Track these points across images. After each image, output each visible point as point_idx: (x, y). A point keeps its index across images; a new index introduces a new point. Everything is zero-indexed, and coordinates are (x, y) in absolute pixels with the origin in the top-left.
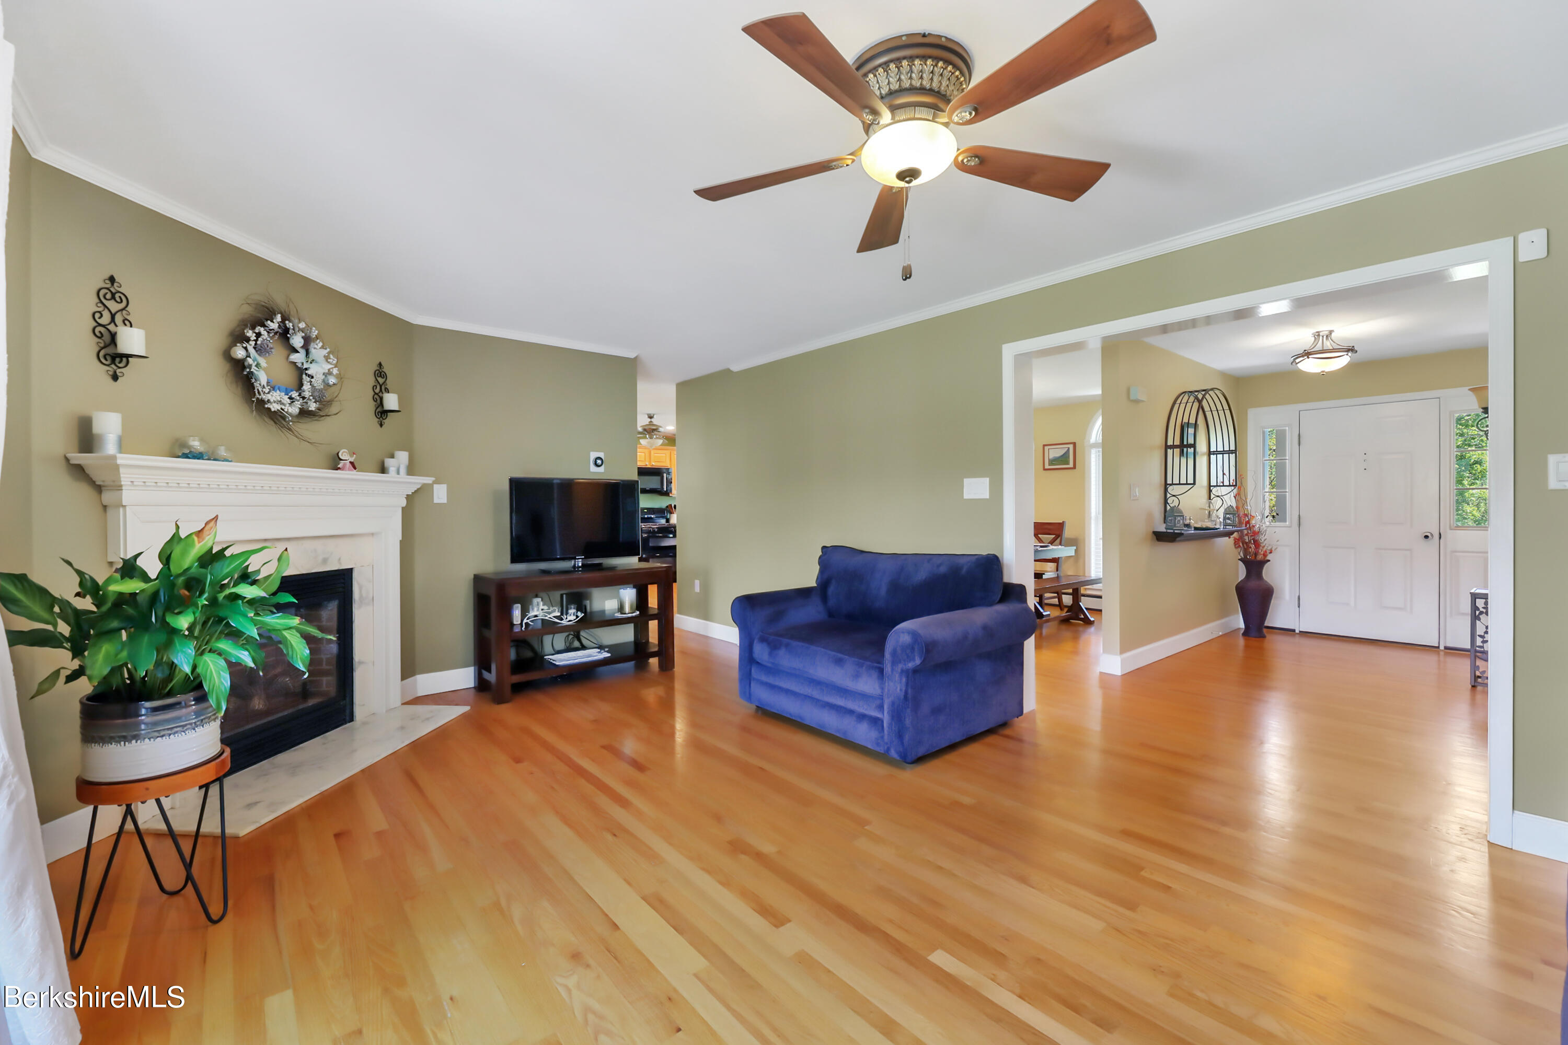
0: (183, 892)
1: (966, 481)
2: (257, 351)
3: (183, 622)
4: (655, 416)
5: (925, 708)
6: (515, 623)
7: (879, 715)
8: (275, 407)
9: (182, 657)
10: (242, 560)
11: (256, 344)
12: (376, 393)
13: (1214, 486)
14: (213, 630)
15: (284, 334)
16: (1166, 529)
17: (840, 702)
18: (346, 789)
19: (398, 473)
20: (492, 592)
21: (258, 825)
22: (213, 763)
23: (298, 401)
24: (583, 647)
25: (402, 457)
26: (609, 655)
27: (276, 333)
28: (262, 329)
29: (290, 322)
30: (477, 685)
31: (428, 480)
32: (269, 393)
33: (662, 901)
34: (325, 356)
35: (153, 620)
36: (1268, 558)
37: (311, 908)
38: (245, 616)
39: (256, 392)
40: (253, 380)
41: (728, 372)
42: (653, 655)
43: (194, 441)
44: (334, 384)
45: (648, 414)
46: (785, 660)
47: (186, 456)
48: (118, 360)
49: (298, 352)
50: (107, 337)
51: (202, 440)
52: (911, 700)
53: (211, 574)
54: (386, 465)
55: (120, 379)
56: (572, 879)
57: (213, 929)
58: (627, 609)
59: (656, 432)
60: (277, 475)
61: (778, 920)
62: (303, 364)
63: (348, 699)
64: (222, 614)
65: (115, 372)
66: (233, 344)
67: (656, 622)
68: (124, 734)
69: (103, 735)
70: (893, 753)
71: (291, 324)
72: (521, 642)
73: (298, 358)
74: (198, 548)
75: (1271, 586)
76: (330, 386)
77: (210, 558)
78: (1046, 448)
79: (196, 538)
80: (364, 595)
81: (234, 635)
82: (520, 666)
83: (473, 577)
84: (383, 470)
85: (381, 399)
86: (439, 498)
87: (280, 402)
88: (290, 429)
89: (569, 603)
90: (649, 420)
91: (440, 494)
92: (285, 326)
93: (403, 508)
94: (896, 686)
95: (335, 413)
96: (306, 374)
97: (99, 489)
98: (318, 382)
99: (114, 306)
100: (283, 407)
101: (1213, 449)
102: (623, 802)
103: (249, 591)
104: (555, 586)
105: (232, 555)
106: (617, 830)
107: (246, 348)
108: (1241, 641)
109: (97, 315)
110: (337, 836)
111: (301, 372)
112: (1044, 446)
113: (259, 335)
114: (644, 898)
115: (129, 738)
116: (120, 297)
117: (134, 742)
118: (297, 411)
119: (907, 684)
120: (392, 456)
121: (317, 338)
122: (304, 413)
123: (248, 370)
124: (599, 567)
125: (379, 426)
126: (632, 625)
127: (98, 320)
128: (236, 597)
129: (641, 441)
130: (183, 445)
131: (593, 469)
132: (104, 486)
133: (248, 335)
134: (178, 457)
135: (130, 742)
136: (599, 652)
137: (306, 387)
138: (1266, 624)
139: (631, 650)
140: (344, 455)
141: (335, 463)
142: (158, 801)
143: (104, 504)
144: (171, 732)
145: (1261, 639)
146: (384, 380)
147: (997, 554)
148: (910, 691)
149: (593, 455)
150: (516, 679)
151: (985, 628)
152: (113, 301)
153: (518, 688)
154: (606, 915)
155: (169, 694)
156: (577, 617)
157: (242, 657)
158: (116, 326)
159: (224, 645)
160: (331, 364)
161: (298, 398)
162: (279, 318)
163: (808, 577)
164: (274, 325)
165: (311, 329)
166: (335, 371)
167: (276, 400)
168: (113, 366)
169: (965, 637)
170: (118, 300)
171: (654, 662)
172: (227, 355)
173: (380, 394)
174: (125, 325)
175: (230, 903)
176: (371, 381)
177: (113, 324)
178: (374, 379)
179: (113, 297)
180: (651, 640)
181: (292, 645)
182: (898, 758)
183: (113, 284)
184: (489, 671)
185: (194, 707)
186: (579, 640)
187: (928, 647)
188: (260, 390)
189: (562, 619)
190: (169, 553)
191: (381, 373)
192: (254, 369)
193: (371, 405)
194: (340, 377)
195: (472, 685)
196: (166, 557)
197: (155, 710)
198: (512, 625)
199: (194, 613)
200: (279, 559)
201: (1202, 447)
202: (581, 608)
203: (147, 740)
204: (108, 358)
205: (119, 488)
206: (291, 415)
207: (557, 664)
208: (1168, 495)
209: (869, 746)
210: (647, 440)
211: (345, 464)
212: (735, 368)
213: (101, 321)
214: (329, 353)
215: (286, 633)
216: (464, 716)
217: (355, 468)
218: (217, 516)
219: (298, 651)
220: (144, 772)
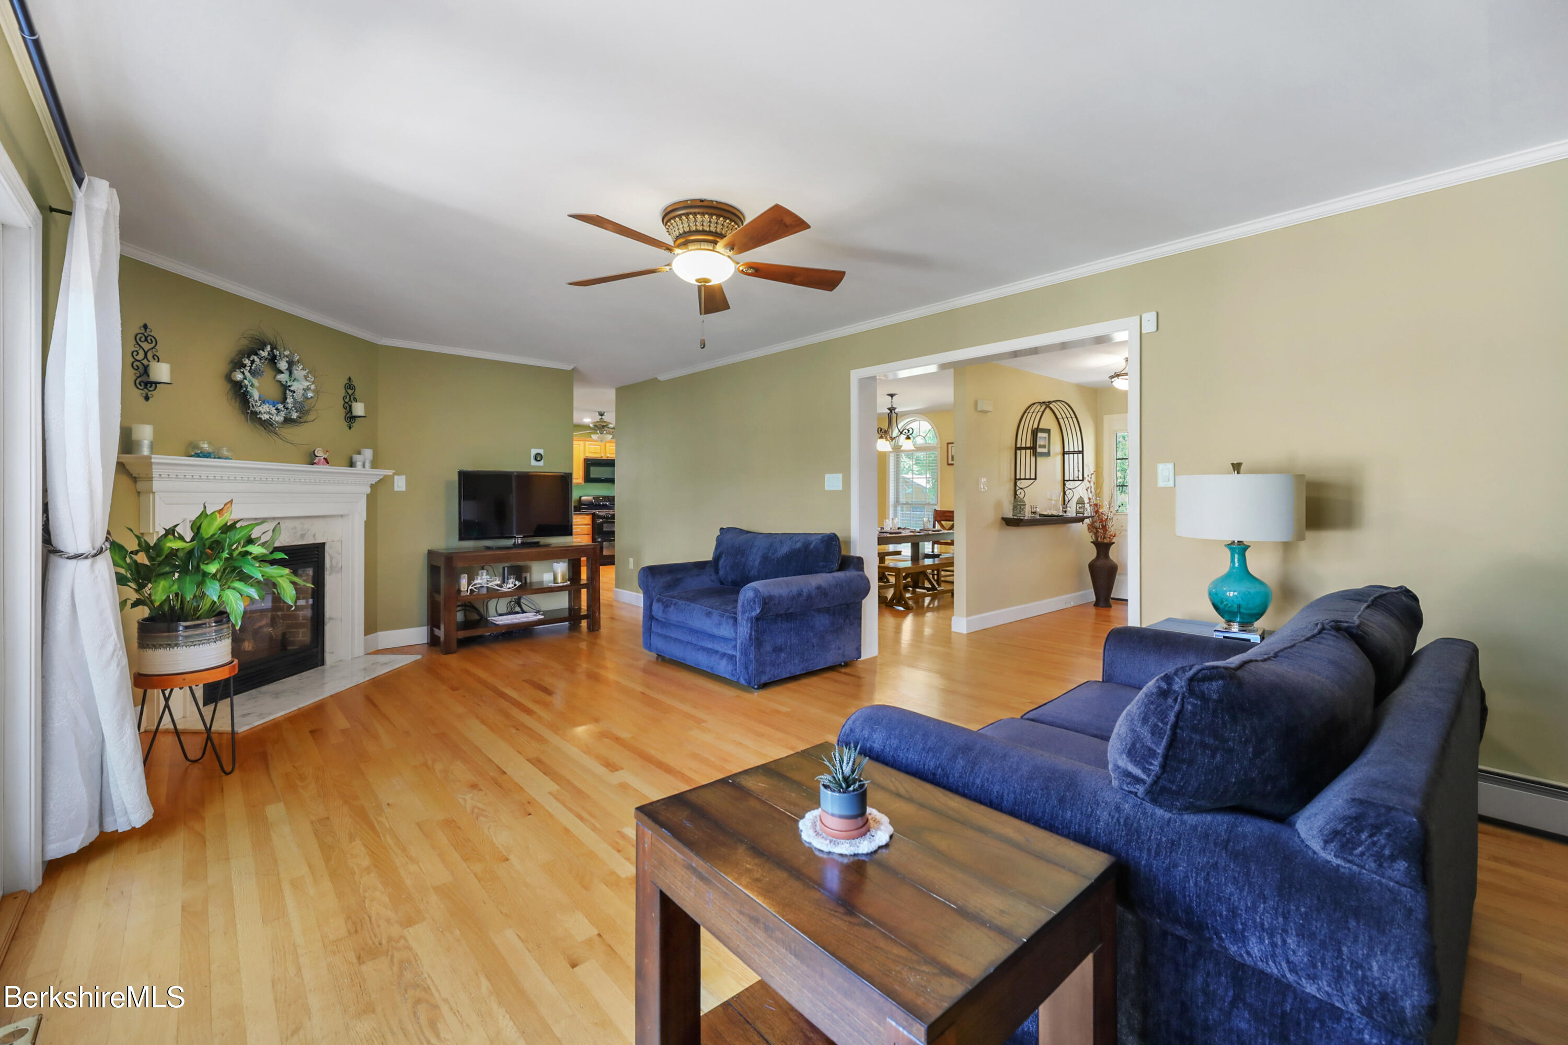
0: (200, 761)
1: (827, 476)
2: (251, 374)
3: (213, 568)
4: (605, 414)
5: (768, 647)
6: (462, 589)
7: (734, 653)
8: (265, 417)
9: (212, 590)
10: (248, 530)
11: (251, 369)
12: (346, 403)
13: (1068, 481)
14: (228, 577)
15: (273, 360)
16: (1013, 515)
17: (709, 645)
18: (318, 709)
19: (364, 467)
20: (441, 563)
21: (252, 726)
22: (228, 666)
23: (283, 411)
24: (523, 612)
25: (368, 453)
26: (543, 617)
27: (266, 359)
28: (255, 358)
29: (277, 350)
30: (429, 641)
31: (389, 472)
32: (260, 406)
33: (539, 761)
34: (304, 376)
35: (190, 567)
36: (1113, 541)
37: (294, 767)
38: (253, 566)
39: (251, 406)
40: (248, 397)
41: (655, 381)
42: (584, 617)
43: (203, 443)
44: (312, 397)
45: (599, 412)
46: (674, 615)
47: (197, 455)
48: (149, 385)
49: (283, 373)
50: (141, 369)
51: (209, 443)
52: (757, 640)
53: (229, 538)
54: (354, 460)
55: (150, 399)
56: (480, 751)
57: (225, 777)
58: (559, 580)
59: (606, 429)
60: (273, 470)
61: (612, 767)
62: (287, 382)
63: (320, 647)
64: (237, 564)
65: (147, 394)
66: (233, 370)
67: (586, 590)
68: (169, 643)
69: (155, 643)
70: (742, 681)
71: (278, 352)
72: (469, 606)
73: (283, 377)
74: (219, 522)
75: (1115, 564)
76: (308, 399)
77: (227, 528)
78: (950, 446)
79: (218, 515)
80: (334, 565)
81: (245, 578)
82: (467, 625)
83: (427, 552)
84: (352, 464)
85: (350, 406)
86: (398, 487)
87: (269, 413)
88: (276, 433)
89: (509, 574)
90: (600, 417)
91: (400, 484)
92: (274, 354)
93: (368, 495)
94: (744, 629)
95: (312, 419)
96: (289, 390)
97: (135, 480)
98: (299, 396)
99: (146, 346)
100: (271, 417)
101: (1066, 449)
102: (529, 712)
103: (256, 550)
104: (499, 560)
105: (241, 526)
106: (520, 727)
107: (243, 373)
108: (1093, 610)
109: (135, 353)
110: (311, 732)
111: (285, 388)
112: (948, 444)
113: (253, 362)
114: (528, 760)
115: (173, 645)
116: (151, 339)
117: (176, 648)
118: (282, 419)
119: (751, 628)
120: (359, 453)
121: (298, 362)
122: (288, 421)
123: (244, 389)
124: (537, 544)
125: (348, 428)
126: (567, 592)
127: (135, 357)
128: (247, 553)
129: (592, 436)
130: (196, 447)
131: (533, 463)
132: (139, 478)
133: (245, 362)
134: (192, 456)
135: (173, 648)
136: (535, 615)
137: (290, 400)
138: (1112, 596)
139: (566, 614)
140: (319, 453)
141: (311, 459)
142: (191, 688)
143: (139, 491)
144: (201, 643)
145: (1108, 608)
146: (353, 391)
147: (837, 534)
148: (753, 633)
149: (534, 452)
150: (462, 634)
151: (819, 588)
152: (146, 343)
153: (464, 643)
154: (499, 768)
155: (198, 619)
156: (515, 585)
157: (251, 592)
158: (149, 361)
159: (238, 585)
160: (310, 382)
161: (283, 409)
162: (269, 348)
163: (706, 553)
164: (264, 354)
165: (294, 354)
166: (313, 387)
167: (265, 411)
168: (146, 390)
169: (800, 594)
170: (150, 341)
171: (584, 623)
172: (228, 378)
173: (350, 403)
174: (155, 359)
175: (237, 766)
176: (343, 393)
177: (146, 359)
178: (344, 391)
179: (146, 340)
180: (582, 607)
181: (283, 587)
182: (745, 684)
183: (146, 330)
184: (439, 628)
185: (214, 628)
186: (520, 606)
187: (766, 602)
188: (254, 404)
189: (502, 587)
190: (198, 525)
191: (350, 386)
192: (249, 388)
193: (342, 412)
194: (316, 392)
195: (426, 642)
196: (196, 528)
197: (186, 628)
198: (459, 591)
199: (219, 563)
200: (273, 531)
201: (1056, 448)
202: (518, 578)
203: (184, 647)
204: (142, 384)
205: (150, 479)
206: (277, 422)
207: (497, 623)
208: (1017, 488)
209: (728, 677)
210: (597, 436)
211: (320, 460)
212: (662, 377)
213: (137, 358)
214: (308, 373)
215: (279, 579)
216: (416, 662)
217: (328, 463)
218: (232, 500)
219: (288, 592)
220: (181, 668)
